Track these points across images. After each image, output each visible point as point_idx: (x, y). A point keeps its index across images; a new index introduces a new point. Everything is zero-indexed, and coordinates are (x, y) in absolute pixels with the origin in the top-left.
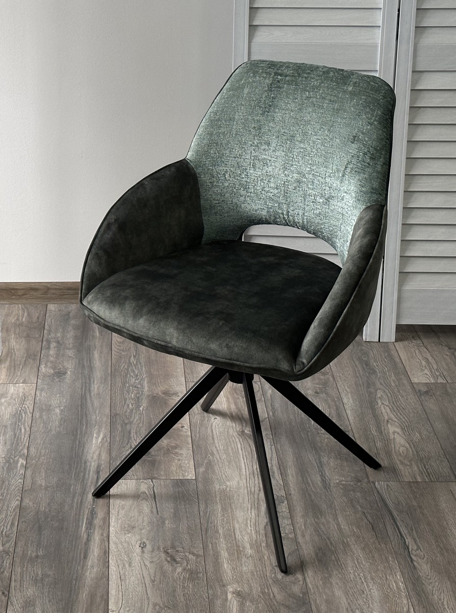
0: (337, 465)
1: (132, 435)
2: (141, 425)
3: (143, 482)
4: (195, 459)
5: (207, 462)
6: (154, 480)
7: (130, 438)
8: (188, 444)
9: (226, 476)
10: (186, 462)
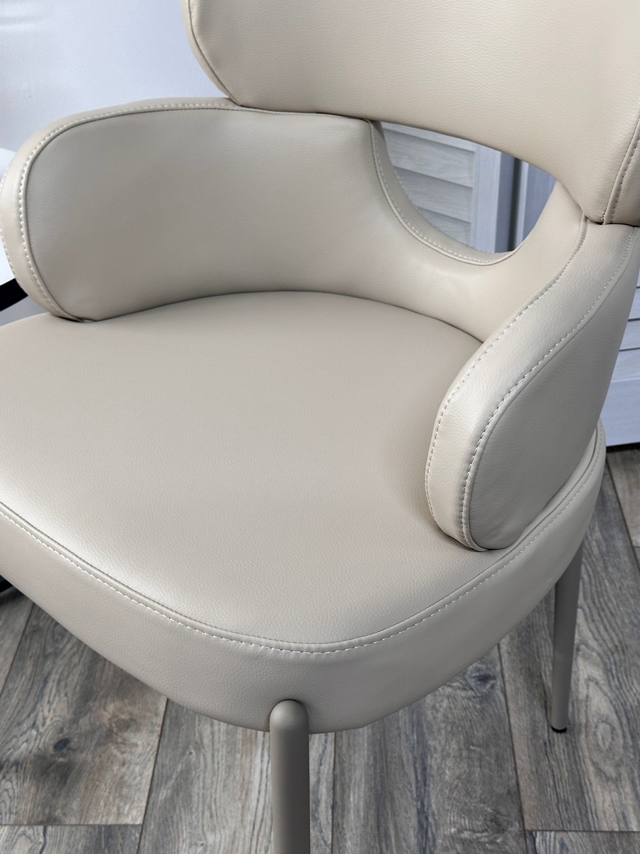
0: (459, 778)
1: (47, 690)
2: (76, 660)
3: (24, 833)
4: (159, 759)
5: (182, 772)
6: (50, 829)
7: (40, 696)
8: (156, 715)
9: (211, 816)
10: (137, 769)
